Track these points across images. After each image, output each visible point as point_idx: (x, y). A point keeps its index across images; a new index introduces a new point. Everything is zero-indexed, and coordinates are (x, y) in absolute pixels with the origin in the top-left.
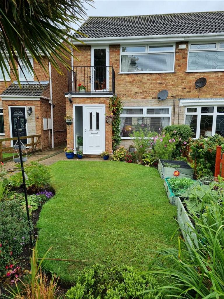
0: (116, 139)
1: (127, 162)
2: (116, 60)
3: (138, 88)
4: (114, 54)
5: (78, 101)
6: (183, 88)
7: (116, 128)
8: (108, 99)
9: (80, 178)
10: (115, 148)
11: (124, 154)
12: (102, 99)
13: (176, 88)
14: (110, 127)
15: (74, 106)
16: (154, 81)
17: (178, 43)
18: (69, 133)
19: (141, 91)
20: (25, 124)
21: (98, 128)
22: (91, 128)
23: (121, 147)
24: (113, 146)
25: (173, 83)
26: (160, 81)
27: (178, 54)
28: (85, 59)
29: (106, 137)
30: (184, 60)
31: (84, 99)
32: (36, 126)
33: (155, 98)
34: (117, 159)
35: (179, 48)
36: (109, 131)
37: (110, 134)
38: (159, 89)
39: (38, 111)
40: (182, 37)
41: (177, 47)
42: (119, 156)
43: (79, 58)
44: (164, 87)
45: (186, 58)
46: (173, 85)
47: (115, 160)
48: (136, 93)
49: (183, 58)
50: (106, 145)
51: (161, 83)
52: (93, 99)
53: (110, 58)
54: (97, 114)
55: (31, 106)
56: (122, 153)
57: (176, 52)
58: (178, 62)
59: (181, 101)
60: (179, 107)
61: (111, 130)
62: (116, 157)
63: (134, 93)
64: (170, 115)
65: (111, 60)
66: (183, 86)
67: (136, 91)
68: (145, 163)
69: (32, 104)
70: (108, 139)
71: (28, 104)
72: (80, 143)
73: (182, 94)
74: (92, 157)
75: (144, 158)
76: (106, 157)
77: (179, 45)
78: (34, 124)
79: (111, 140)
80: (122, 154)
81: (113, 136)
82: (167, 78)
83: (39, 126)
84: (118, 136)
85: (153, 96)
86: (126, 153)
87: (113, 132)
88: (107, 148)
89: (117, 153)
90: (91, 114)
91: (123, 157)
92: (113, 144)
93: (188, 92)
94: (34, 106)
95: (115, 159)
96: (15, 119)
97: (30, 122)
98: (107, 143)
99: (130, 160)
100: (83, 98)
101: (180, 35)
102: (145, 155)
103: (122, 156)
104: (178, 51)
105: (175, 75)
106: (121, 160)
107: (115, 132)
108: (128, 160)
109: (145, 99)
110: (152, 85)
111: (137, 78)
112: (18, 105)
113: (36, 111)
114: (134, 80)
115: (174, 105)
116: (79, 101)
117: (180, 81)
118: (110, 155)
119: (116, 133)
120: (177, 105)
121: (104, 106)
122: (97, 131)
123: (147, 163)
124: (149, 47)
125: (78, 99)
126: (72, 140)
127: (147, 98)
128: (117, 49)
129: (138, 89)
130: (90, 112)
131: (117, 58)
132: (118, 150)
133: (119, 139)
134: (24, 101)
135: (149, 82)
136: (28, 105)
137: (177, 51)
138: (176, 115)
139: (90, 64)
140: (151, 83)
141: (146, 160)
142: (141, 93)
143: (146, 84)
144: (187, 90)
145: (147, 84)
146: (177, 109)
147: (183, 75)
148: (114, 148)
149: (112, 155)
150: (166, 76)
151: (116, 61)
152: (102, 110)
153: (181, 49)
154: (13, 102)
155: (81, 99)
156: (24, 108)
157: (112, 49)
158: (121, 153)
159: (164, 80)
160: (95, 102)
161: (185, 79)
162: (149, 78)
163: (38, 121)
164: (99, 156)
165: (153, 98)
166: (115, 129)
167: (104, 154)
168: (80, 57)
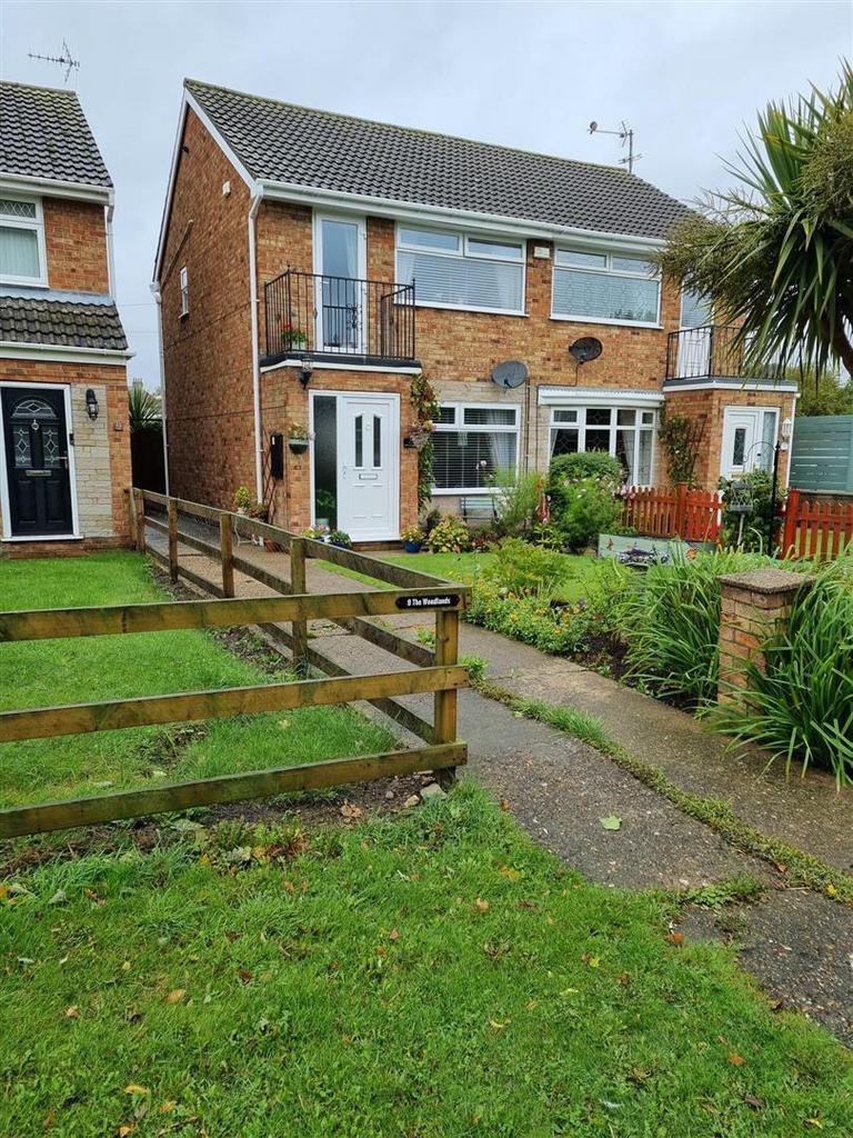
2: (385, 263)
3: (443, 348)
4: (380, 245)
5: (323, 379)
6: (544, 359)
11: (465, 531)
12: (393, 378)
13: (530, 358)
14: (414, 460)
15: (312, 393)
16: (481, 335)
17: (532, 243)
18: (298, 479)
19: (451, 359)
20: (63, 450)
21: (377, 463)
22: (359, 462)
25: (523, 343)
26: (494, 336)
27: (531, 270)
28: (297, 247)
29: (403, 490)
30: (545, 285)
31: (343, 374)
32: (112, 457)
33: (485, 380)
35: (536, 255)
36: (411, 470)
37: (413, 479)
38: (492, 356)
39: (120, 405)
40: (548, 230)
41: (530, 252)
42: (455, 539)
43: (277, 241)
44: (502, 351)
45: (550, 282)
46: (522, 348)
48: (438, 362)
49: (544, 282)
50: (403, 511)
51: (498, 342)
52: (370, 376)
53: (369, 255)
54: (377, 421)
55: (91, 387)
56: (461, 530)
57: (528, 265)
58: (531, 290)
59: (542, 392)
60: (538, 408)
61: (416, 468)
63: (433, 362)
64: (516, 428)
65: (371, 261)
66: (544, 354)
67: (438, 357)
69: (95, 378)
70: (407, 493)
71: (80, 376)
72: (327, 511)
73: (542, 374)
74: (362, 548)
76: (413, 547)
77: (536, 248)
78: (105, 452)
79: (416, 496)
80: (460, 533)
81: (420, 483)
82: (511, 328)
83: (123, 457)
85: (480, 375)
87: (421, 471)
88: (406, 518)
89: (446, 531)
90: (359, 421)
91: (469, 542)
93: (555, 369)
94: (104, 387)
95: (445, 549)
96: (21, 432)
97: (84, 443)
98: (404, 505)
100: (340, 374)
101: (544, 224)
103: (464, 537)
104: (534, 263)
105: (529, 325)
106: (464, 549)
109: (458, 380)
110: (477, 345)
111: (440, 321)
112: (34, 378)
113: (110, 405)
114: (434, 327)
115: (528, 402)
116: (327, 380)
117: (538, 340)
120: (532, 401)
121: (397, 397)
122: (378, 472)
124: (467, 240)
125: (324, 374)
126: (304, 502)
127: (468, 379)
128: (388, 231)
129: (443, 352)
130: (358, 414)
131: (387, 258)
134: (61, 367)
135: (468, 335)
136: (79, 382)
137: (531, 261)
138: (532, 428)
139: (310, 266)
140: (474, 340)
142: (450, 363)
143: (462, 339)
144: (552, 364)
145: (464, 340)
146: (533, 412)
147: (543, 325)
150: (508, 323)
151: (385, 267)
152: (390, 411)
153: (540, 259)
154: (14, 366)
155: (334, 375)
156: (62, 391)
157: (374, 229)
159: (504, 332)
160: (371, 387)
161: (549, 336)
162: (469, 324)
163: (119, 440)
165: (478, 380)
168: (280, 238)
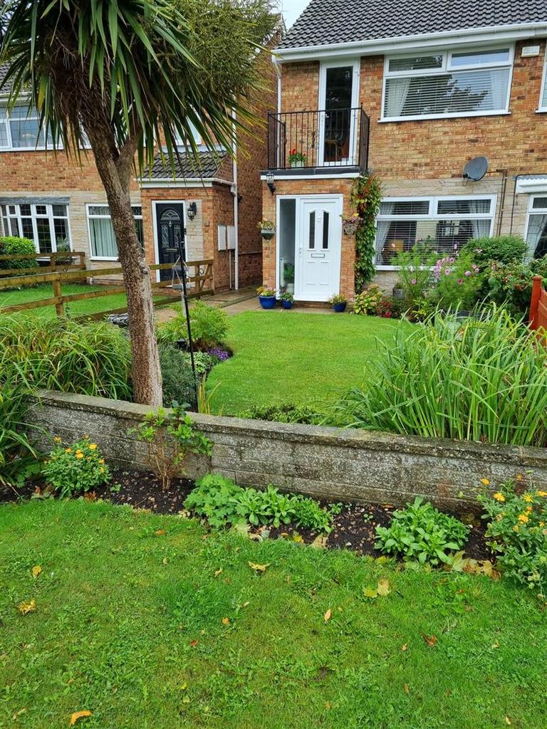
0: (364, 269)
1: (382, 316)
2: (374, 91)
3: (420, 153)
4: (370, 78)
5: (286, 187)
6: (526, 151)
7: (364, 246)
8: (349, 183)
9: (279, 337)
10: (361, 287)
11: (378, 300)
12: (337, 182)
13: (511, 152)
14: (352, 244)
15: (279, 198)
16: (459, 137)
17: (520, 44)
18: (268, 257)
19: (428, 161)
20: (182, 238)
21: (325, 246)
22: (312, 245)
23: (372, 286)
24: (356, 285)
25: (503, 139)
26: (472, 137)
27: (519, 70)
28: (307, 93)
29: (343, 266)
30: (533, 82)
31: (300, 182)
32: (204, 242)
33: (459, 176)
34: (362, 310)
35: (523, 55)
36: (350, 251)
37: (351, 257)
38: (469, 154)
39: (208, 211)
40: (530, 29)
41: (518, 53)
42: (366, 305)
43: (293, 91)
44: (480, 149)
45: (539, 78)
46: (502, 144)
47: (358, 314)
48: (416, 165)
49: (532, 78)
50: (342, 281)
51: (475, 141)
52: (319, 182)
53: (362, 87)
54: (326, 216)
55: (194, 201)
56: (374, 298)
57: (516, 66)
58: (518, 89)
59: (520, 182)
60: (515, 196)
61: (353, 250)
62: (360, 306)
63: (411, 166)
64: (492, 214)
65: (363, 92)
66: (527, 147)
67: (416, 161)
68: (418, 318)
69: (197, 195)
70: (346, 269)
71: (190, 195)
72: (289, 278)
73: (523, 165)
74: (311, 306)
75: (417, 308)
76: (340, 306)
77: (524, 48)
78: (200, 239)
79: (353, 270)
80: (372, 301)
81: (357, 261)
82: (491, 127)
83: (209, 242)
84: (368, 263)
85: (454, 172)
86: (381, 299)
87: (358, 252)
88: (344, 287)
89: (362, 298)
90: (312, 215)
91: (374, 307)
92: (356, 279)
93: (539, 159)
94: (200, 200)
95: (357, 311)
96: (165, 228)
97: (192, 233)
98: (343, 277)
99: (387, 313)
100: (297, 183)
101: (524, 25)
102: (417, 302)
103: (373, 304)
104: (520, 62)
105: (511, 121)
106: (370, 313)
107: (362, 254)
108: (384, 313)
109: (434, 178)
110: (454, 146)
111: (419, 131)
112: (169, 198)
113: (204, 211)
114: (413, 136)
115: (503, 192)
116: (289, 188)
117: (521, 134)
118: (349, 304)
119: (363, 257)
120: (509, 191)
121: (341, 197)
122: (324, 252)
123: (421, 318)
124: (450, 56)
125: (286, 183)
126: (272, 272)
127: (441, 176)
128: (378, 65)
129: (421, 156)
130: (311, 211)
131: (375, 87)
132: (365, 292)
133: (371, 269)
134: (181, 190)
135: (446, 139)
136: (189, 199)
137: (519, 61)
138: (507, 215)
139: (316, 105)
140: (451, 142)
141: (420, 312)
142: (426, 165)
143: (440, 143)
144: (535, 155)
145: (441, 143)
146: (509, 201)
147: (528, 120)
148: (358, 288)
149: (352, 301)
150: (488, 123)
151: (373, 95)
152: (336, 207)
153: (528, 58)
154: (160, 192)
155: (293, 183)
156: (182, 204)
157: (366, 66)
158: (370, 299)
159: (482, 132)
160: (320, 190)
161: (533, 129)
162: (447, 129)
163: (207, 232)
164: (327, 305)
165: (453, 176)
166: (360, 247)
167: (335, 299)
168: (297, 88)
